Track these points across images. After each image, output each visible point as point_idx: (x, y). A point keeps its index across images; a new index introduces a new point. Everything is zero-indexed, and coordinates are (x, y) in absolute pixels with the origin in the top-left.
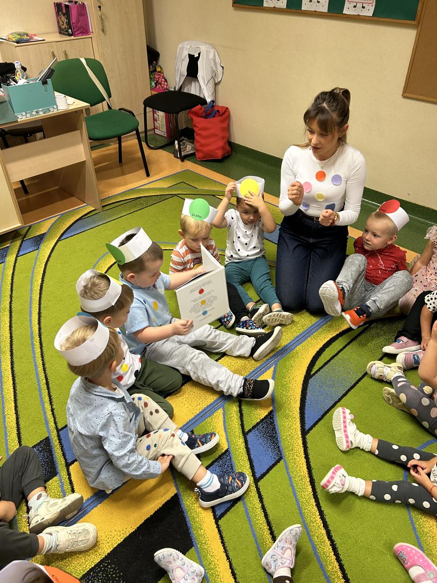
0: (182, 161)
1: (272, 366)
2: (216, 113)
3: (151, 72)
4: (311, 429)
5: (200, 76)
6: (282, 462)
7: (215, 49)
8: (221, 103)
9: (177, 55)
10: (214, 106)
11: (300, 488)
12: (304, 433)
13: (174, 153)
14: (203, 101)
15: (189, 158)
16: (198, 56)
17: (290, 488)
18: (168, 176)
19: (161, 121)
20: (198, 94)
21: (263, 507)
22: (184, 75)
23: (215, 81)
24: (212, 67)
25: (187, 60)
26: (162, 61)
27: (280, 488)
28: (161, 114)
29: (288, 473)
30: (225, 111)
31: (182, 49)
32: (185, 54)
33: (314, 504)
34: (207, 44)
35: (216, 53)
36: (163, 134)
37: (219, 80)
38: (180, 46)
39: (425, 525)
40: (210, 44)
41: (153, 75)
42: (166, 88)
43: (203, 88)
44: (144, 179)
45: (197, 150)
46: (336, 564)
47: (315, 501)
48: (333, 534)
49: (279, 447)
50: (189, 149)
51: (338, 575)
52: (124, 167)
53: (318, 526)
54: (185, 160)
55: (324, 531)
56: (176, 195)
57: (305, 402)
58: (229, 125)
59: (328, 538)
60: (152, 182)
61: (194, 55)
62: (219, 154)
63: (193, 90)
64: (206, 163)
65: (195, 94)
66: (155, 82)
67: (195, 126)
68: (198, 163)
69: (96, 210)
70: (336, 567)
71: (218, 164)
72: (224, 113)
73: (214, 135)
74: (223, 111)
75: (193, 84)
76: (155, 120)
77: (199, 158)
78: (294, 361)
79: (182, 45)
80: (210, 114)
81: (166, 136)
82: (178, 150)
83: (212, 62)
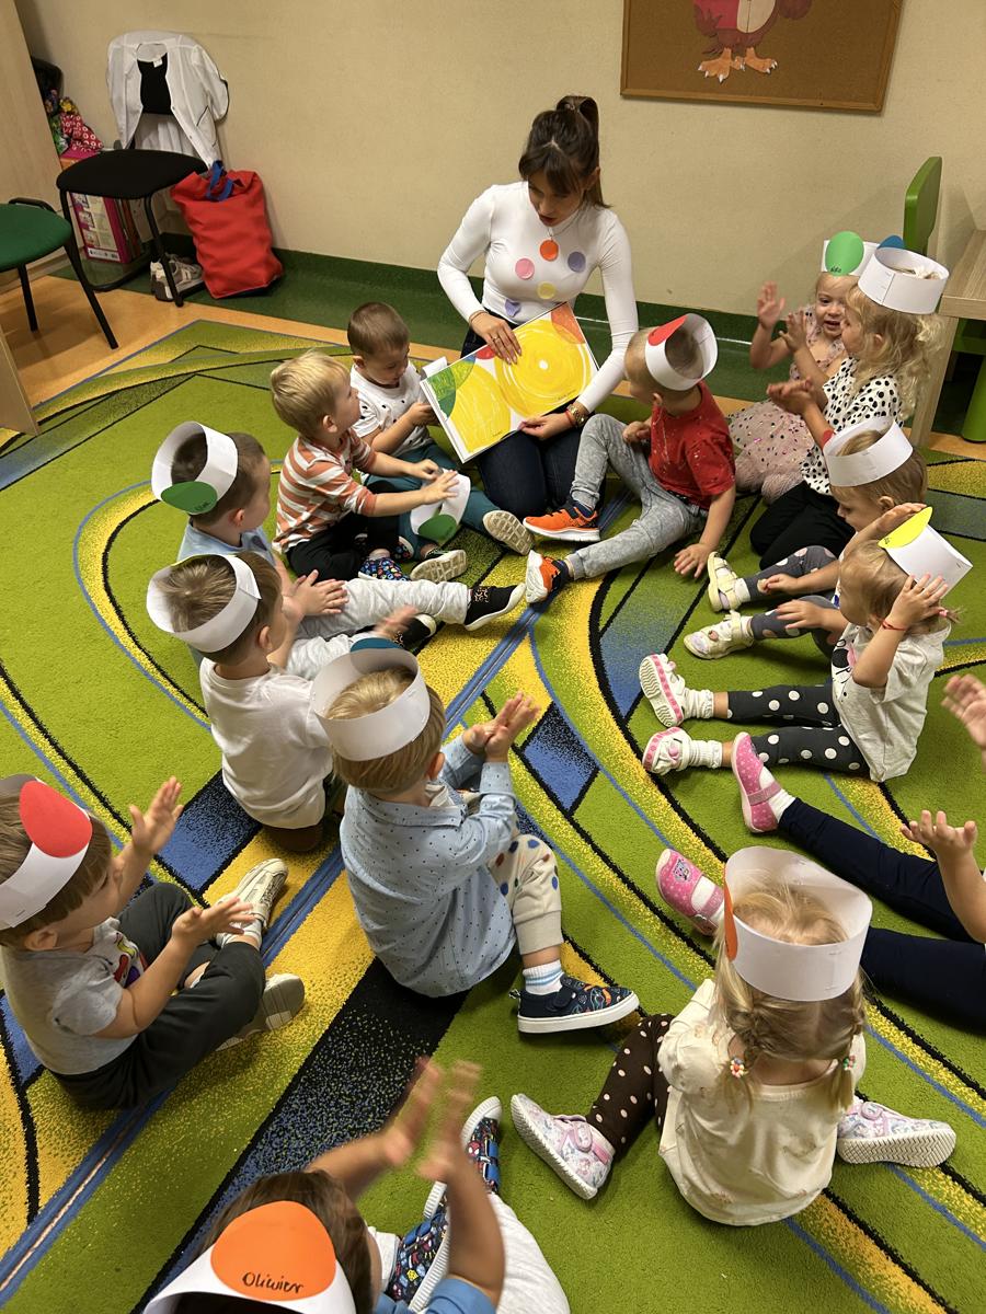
0: (180, 305)
1: (524, 637)
2: (233, 188)
3: (50, 116)
4: (631, 712)
5: (177, 108)
6: (600, 774)
7: (197, 42)
8: (235, 165)
9: (111, 67)
10: (226, 173)
11: (647, 804)
12: (622, 722)
13: (153, 293)
14: (196, 164)
15: (191, 297)
16: (161, 63)
17: (630, 807)
18: (161, 341)
19: (101, 227)
20: (177, 150)
21: (596, 849)
22: (138, 111)
23: (213, 116)
24: (202, 85)
25: (138, 76)
26: (69, 88)
27: (612, 812)
28: (95, 206)
29: (617, 787)
30: (252, 181)
31: (120, 52)
32: (130, 62)
33: (679, 819)
34: (179, 33)
35: (204, 52)
36: (109, 257)
37: (223, 112)
38: (113, 46)
40: (185, 34)
41: (56, 122)
42: (97, 148)
43: (189, 134)
44: (109, 355)
45: (209, 276)
47: (679, 814)
49: (586, 754)
54: (186, 303)
56: (195, 373)
58: (266, 211)
60: (129, 357)
61: (152, 64)
62: (262, 276)
63: (164, 141)
64: (237, 301)
65: (170, 150)
66: (66, 136)
67: (194, 222)
68: (216, 302)
69: (22, 434)
71: (264, 297)
72: (250, 186)
73: (241, 237)
74: (249, 181)
75: (160, 129)
76: (82, 226)
77: (218, 294)
78: (561, 617)
79: (118, 43)
80: (221, 192)
81: (118, 260)
82: (165, 281)
83: (199, 74)
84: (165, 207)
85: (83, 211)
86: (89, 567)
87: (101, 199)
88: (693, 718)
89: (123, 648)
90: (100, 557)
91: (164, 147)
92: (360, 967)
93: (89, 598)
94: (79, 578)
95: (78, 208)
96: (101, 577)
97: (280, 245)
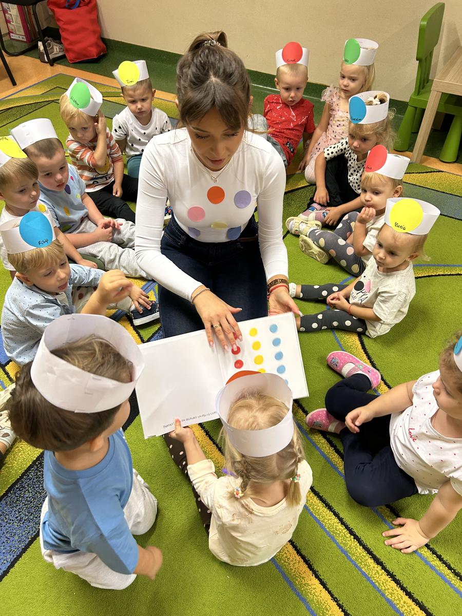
0: (52, 65)
13: (39, 58)
15: (58, 62)
18: (39, 83)
19: (16, 22)
28: (13, 10)
36: (21, 39)
44: (11, 88)
50: (56, 50)
54: (55, 64)
56: (53, 101)
58: (98, 17)
60: (21, 91)
62: (94, 52)
68: (71, 65)
71: (95, 64)
73: (84, 29)
76: (7, 22)
80: (74, 4)
81: (25, 40)
82: (44, 52)
84: (48, 13)
85: (7, 12)
87: (16, 5)
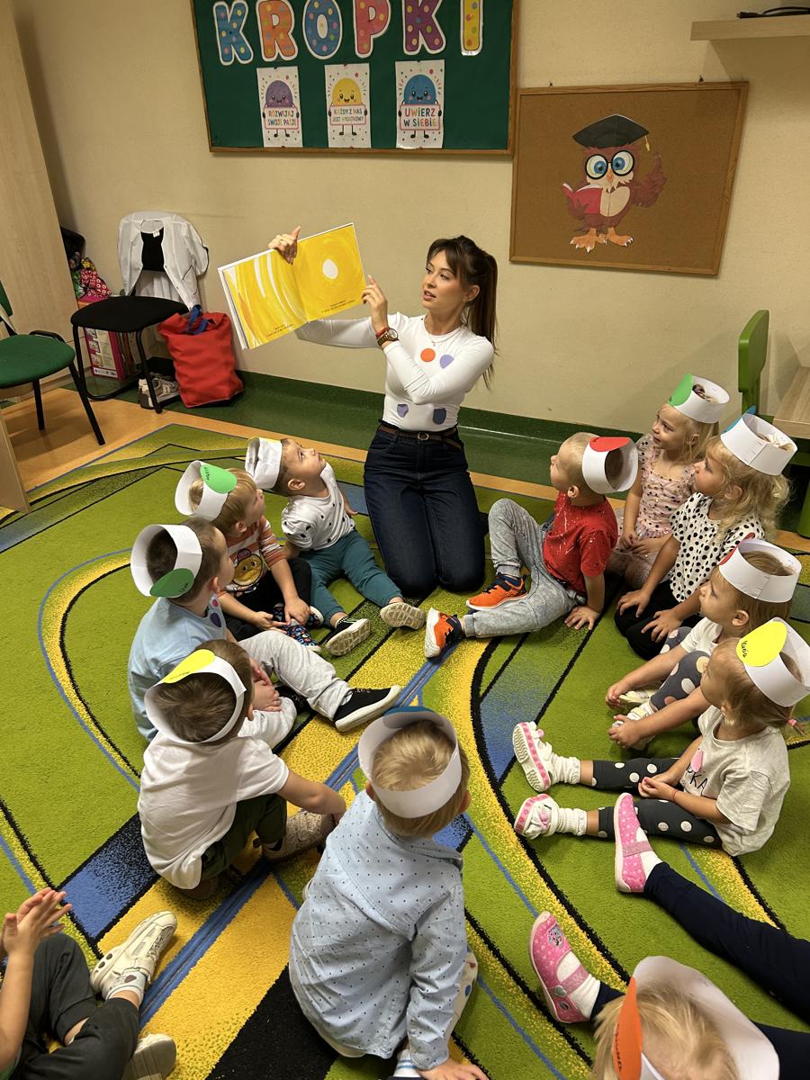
0: (159, 412)
1: (414, 697)
2: (207, 325)
3: (73, 271)
4: (505, 776)
5: (169, 267)
6: (474, 837)
7: (187, 220)
8: (211, 308)
9: (121, 237)
10: (202, 314)
11: (516, 869)
12: (496, 785)
13: (139, 402)
14: (181, 308)
15: (169, 406)
16: (158, 234)
17: (500, 872)
18: (140, 439)
19: (105, 352)
20: (168, 297)
22: (139, 269)
23: (196, 272)
24: (188, 250)
25: (141, 243)
26: (89, 251)
28: (102, 337)
29: (489, 851)
30: (223, 320)
31: (128, 226)
32: (136, 233)
33: (545, 885)
34: (174, 213)
35: (191, 227)
36: (110, 375)
37: (203, 270)
38: (124, 221)
39: (717, 867)
40: (178, 214)
41: (77, 276)
42: (106, 295)
43: (177, 286)
44: (96, 450)
45: (184, 391)
46: (606, 963)
47: (545, 880)
48: (586, 919)
50: (166, 390)
51: (612, 977)
52: (50, 436)
53: (561, 916)
54: (164, 410)
55: (572, 921)
56: (163, 466)
57: (483, 739)
58: (232, 342)
59: (581, 928)
60: (113, 452)
61: (152, 235)
62: (225, 392)
63: (158, 290)
64: (204, 410)
65: (161, 297)
66: (84, 285)
67: (174, 350)
68: (190, 411)
69: (17, 512)
70: (606, 967)
71: (226, 408)
72: (221, 324)
73: (210, 361)
74: (220, 321)
75: (156, 282)
76: (91, 351)
77: (190, 404)
78: (447, 682)
79: (127, 220)
80: (198, 328)
81: (116, 376)
82: (148, 394)
83: (187, 242)
84: (155, 338)
85: (92, 340)
86: (50, 626)
87: (107, 332)
88: (561, 783)
89: (66, 699)
90: (61, 617)
91: (158, 294)
92: (233, 1027)
93: (45, 653)
94: (40, 635)
95: (88, 338)
96: (58, 634)
97: (242, 368)
